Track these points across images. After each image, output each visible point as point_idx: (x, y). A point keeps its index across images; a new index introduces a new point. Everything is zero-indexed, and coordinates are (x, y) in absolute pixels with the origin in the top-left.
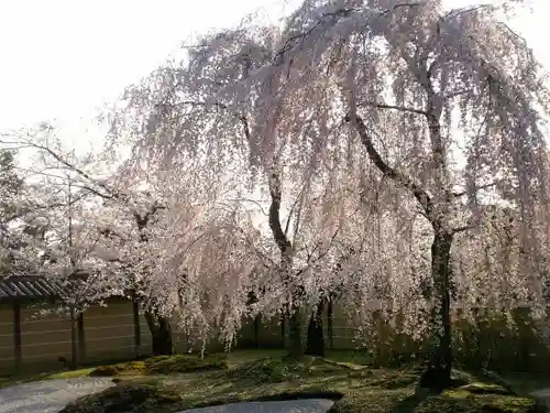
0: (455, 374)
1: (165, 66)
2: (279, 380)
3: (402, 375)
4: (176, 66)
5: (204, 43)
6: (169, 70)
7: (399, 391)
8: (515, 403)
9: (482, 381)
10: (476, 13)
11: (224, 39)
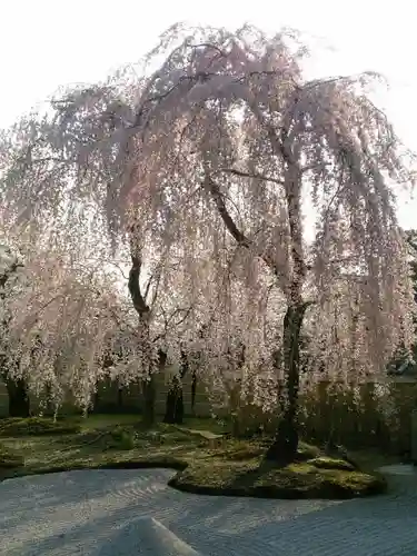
0: (303, 447)
1: (29, 119)
2: (128, 448)
3: (250, 447)
4: (39, 119)
5: (70, 98)
6: (32, 123)
7: (243, 463)
8: (356, 480)
9: (328, 455)
10: (334, 85)
11: (91, 95)
